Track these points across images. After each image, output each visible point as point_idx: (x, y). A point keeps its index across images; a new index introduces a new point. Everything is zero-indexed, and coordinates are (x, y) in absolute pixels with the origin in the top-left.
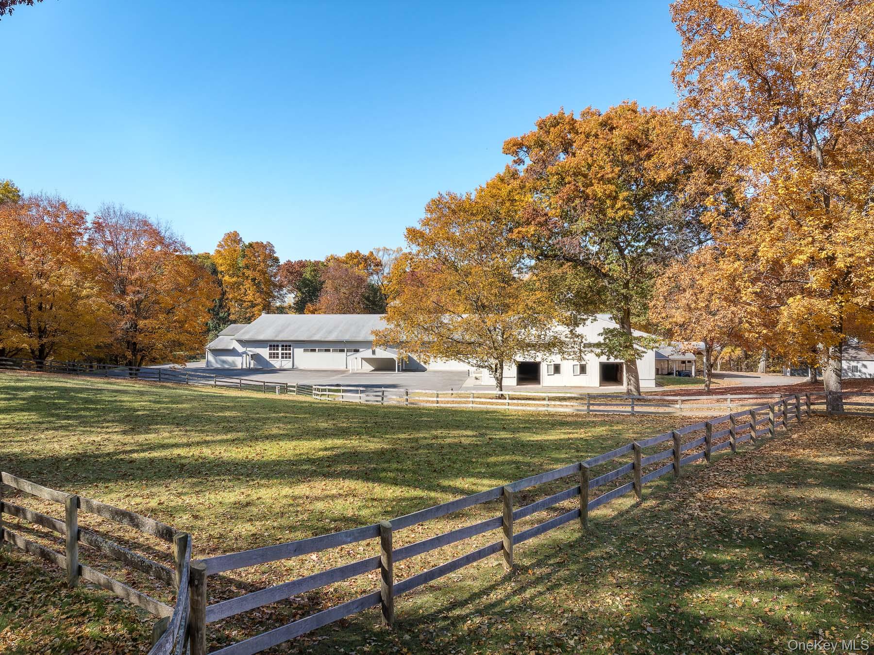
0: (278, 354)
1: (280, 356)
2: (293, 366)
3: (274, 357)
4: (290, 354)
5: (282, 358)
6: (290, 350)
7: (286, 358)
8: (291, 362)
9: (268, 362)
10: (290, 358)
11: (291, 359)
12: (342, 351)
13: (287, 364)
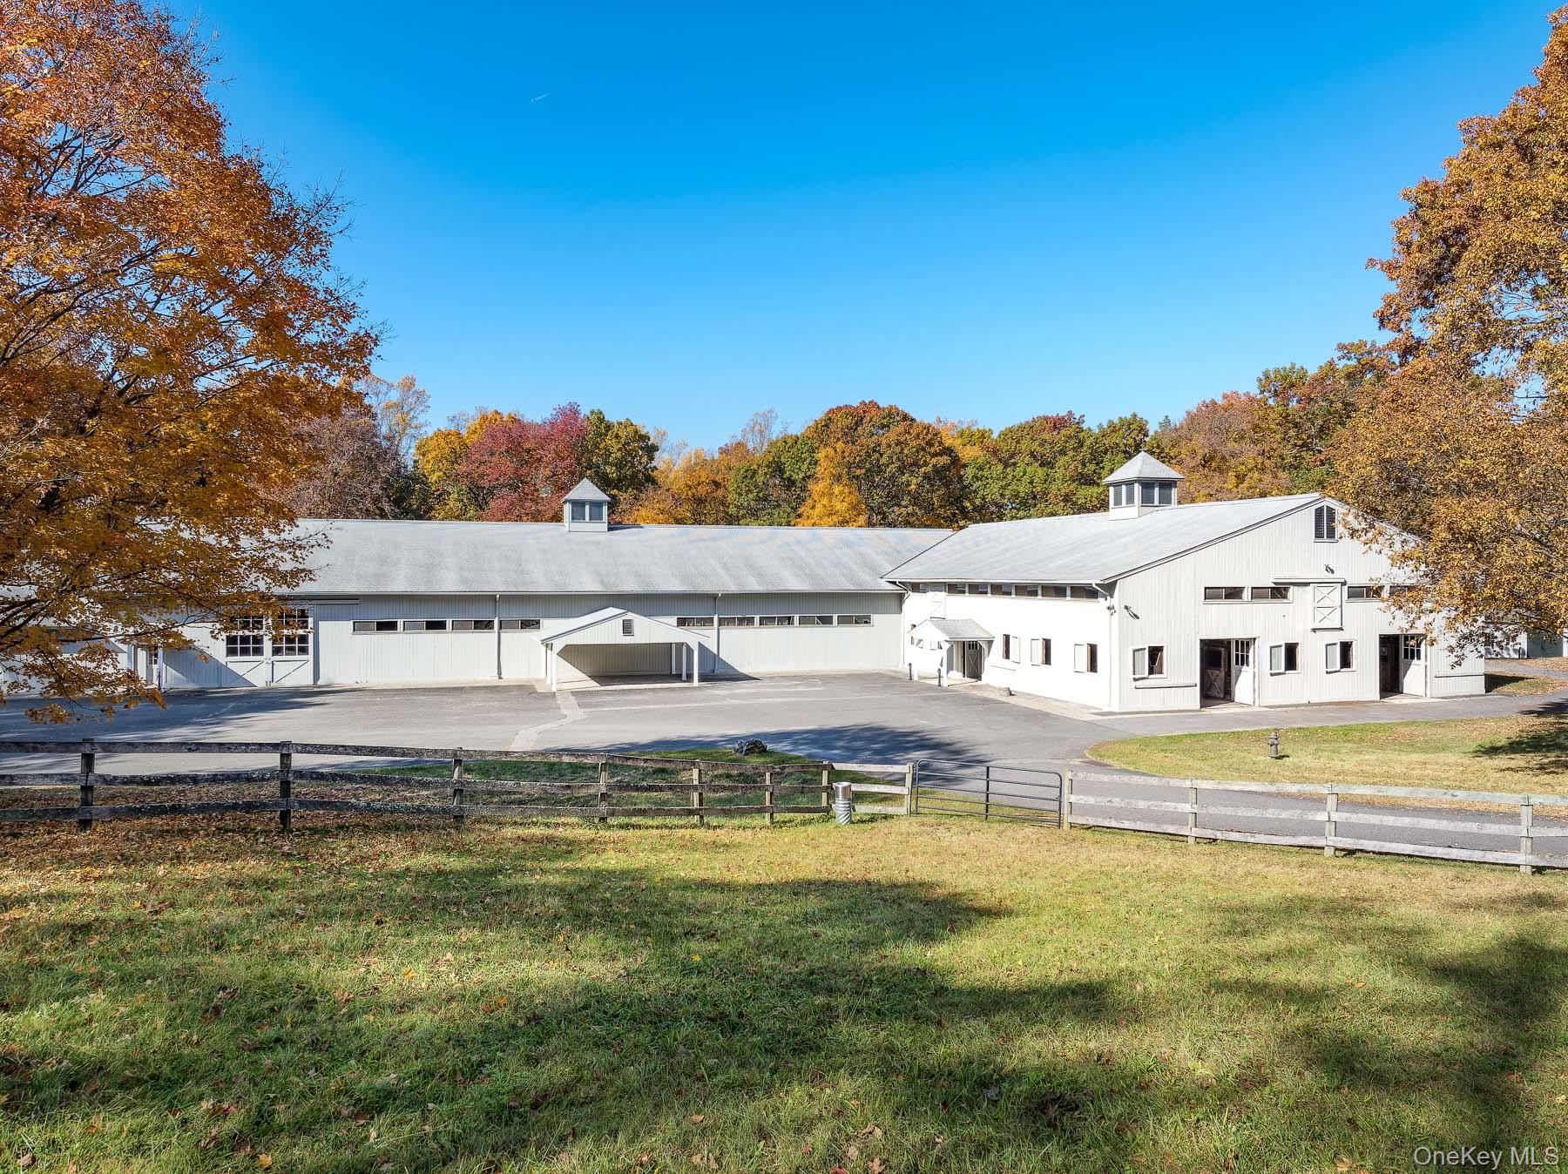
0: (258, 640)
1: (267, 645)
2: (316, 676)
3: (245, 652)
4: (303, 639)
5: (276, 651)
6: (304, 625)
7: (291, 650)
8: (310, 665)
9: (221, 669)
10: (304, 651)
11: (310, 656)
12: (486, 625)
13: (293, 672)
